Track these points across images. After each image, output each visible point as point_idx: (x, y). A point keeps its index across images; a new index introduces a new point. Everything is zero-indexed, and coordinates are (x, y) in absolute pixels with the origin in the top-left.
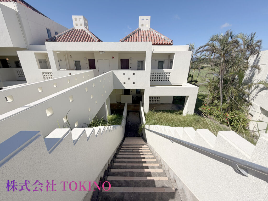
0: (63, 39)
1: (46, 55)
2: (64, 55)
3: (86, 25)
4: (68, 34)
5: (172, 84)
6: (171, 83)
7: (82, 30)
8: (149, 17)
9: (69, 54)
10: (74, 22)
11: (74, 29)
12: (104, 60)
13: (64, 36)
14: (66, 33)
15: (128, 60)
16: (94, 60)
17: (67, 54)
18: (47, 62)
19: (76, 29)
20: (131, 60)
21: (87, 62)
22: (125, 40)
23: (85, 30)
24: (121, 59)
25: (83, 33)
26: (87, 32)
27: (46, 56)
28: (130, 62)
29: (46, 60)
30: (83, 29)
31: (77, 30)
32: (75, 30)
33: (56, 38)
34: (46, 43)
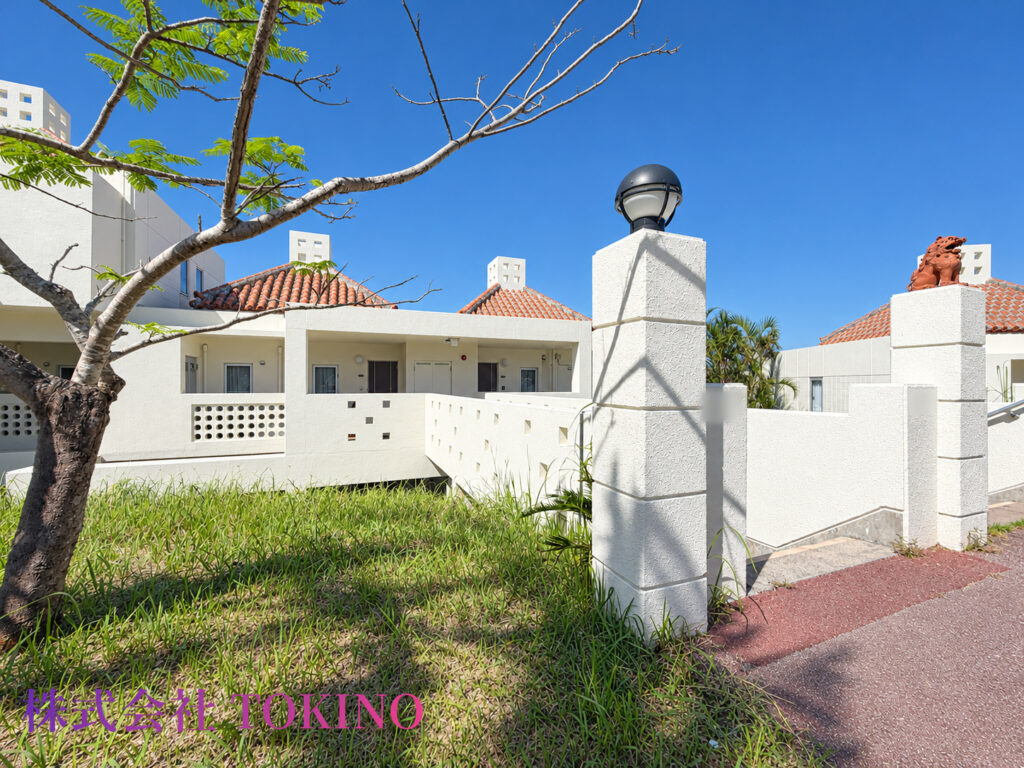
0: (257, 294)
4: (272, 282)
8: (522, 262)
10: (294, 248)
11: (290, 269)
12: (436, 364)
13: (261, 286)
15: (495, 365)
20: (503, 365)
21: (364, 370)
24: (479, 364)
26: (341, 280)
28: (501, 370)
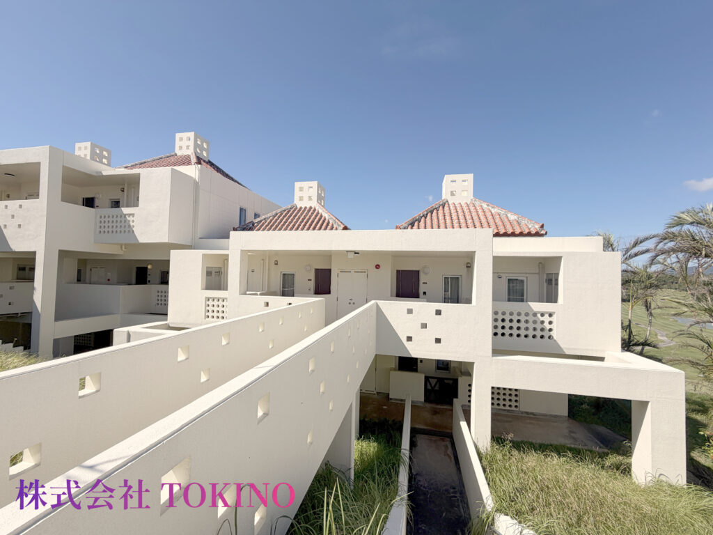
0: (267, 226)
1: (225, 259)
2: (263, 260)
3: (320, 198)
4: (279, 217)
5: (567, 352)
6: (562, 346)
7: (311, 208)
8: (470, 177)
9: (274, 258)
10: (297, 194)
11: (294, 208)
12: (355, 272)
13: (271, 221)
14: (277, 214)
15: (418, 272)
16: (330, 271)
17: (269, 257)
18: (222, 276)
19: (299, 207)
20: (426, 274)
21: (312, 276)
22: (410, 226)
23: (317, 208)
24: (398, 272)
25: (312, 214)
26: (320, 211)
27: (224, 261)
28: (422, 278)
29: (223, 270)
30: (313, 207)
31: (301, 208)
32: (297, 208)
33: (253, 225)
34: (232, 233)
